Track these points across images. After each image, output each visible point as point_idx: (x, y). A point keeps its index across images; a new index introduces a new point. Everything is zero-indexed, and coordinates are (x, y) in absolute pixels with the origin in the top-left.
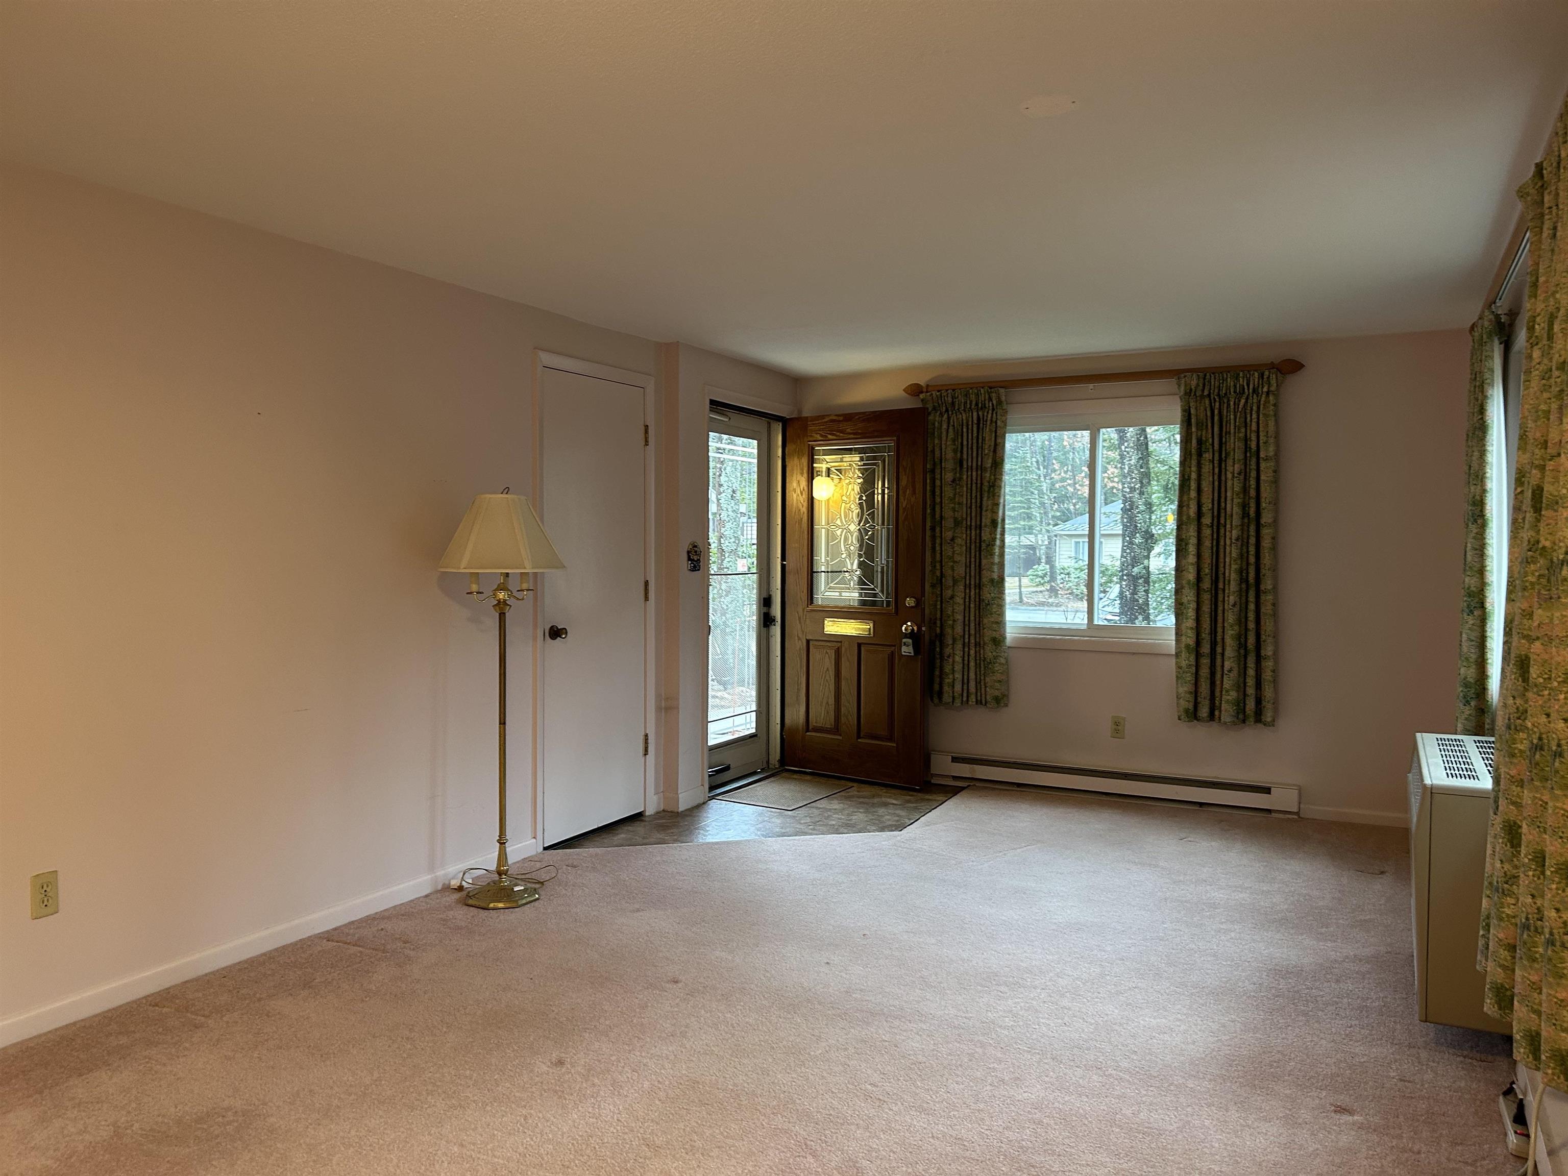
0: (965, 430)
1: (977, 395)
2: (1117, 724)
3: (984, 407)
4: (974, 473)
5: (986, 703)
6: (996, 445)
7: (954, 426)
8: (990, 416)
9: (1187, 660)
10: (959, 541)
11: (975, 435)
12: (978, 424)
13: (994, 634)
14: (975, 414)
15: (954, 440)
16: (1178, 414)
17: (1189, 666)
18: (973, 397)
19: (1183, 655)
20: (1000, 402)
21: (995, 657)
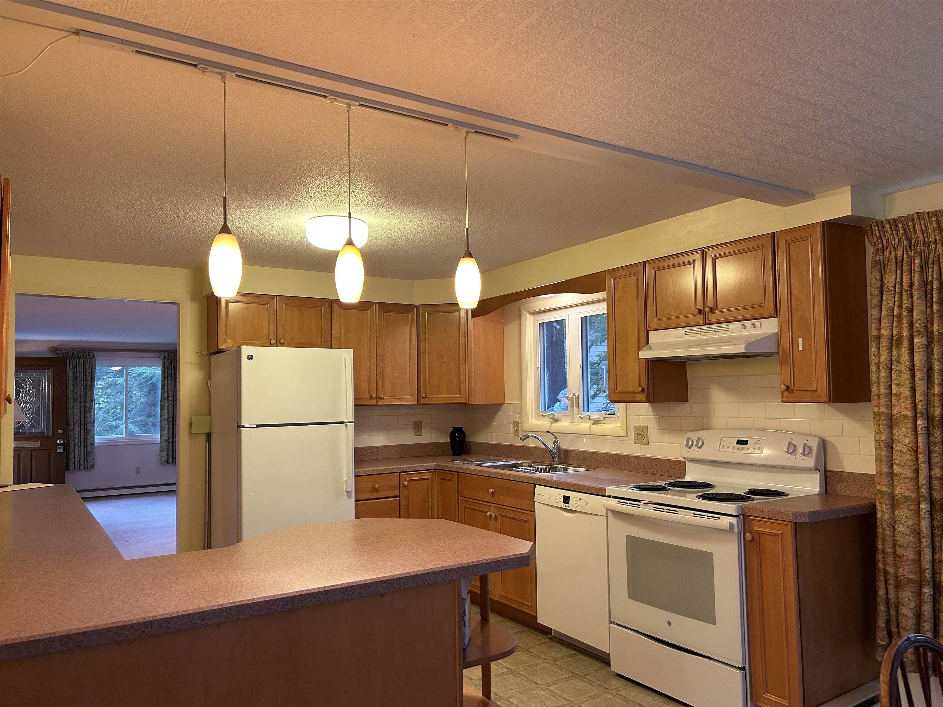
0: (78, 366)
1: (84, 353)
2: (137, 469)
3: (86, 357)
4: (82, 382)
5: (87, 468)
6: (92, 372)
7: (72, 364)
8: (89, 361)
9: (164, 444)
10: (76, 407)
11: (82, 368)
12: (83, 364)
13: (92, 442)
14: (82, 360)
15: (72, 369)
16: (161, 364)
17: (165, 446)
18: (82, 354)
19: (163, 443)
20: (94, 356)
21: (92, 450)
